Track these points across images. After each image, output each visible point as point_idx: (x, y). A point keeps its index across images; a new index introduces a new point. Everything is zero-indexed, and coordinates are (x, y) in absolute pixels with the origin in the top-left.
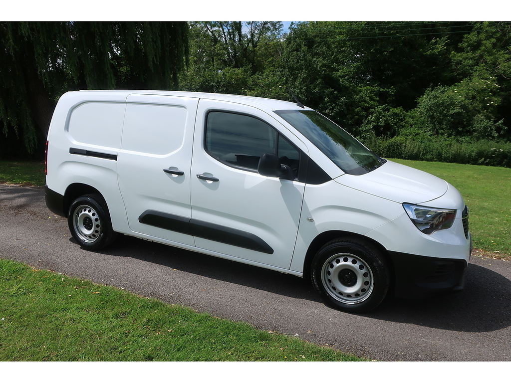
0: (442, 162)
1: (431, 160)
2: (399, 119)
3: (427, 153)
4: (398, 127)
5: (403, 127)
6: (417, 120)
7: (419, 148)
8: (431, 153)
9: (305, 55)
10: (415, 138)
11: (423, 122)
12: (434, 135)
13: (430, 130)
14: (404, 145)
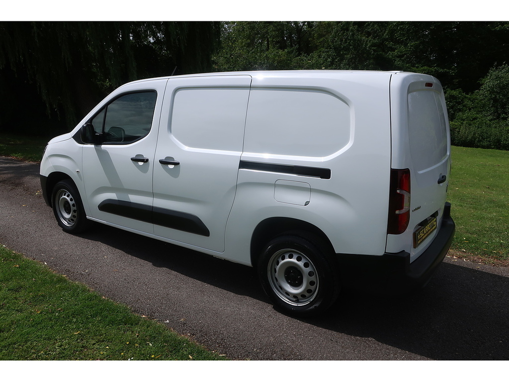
0: (501, 150)
1: (488, 147)
2: (456, 102)
3: (484, 139)
4: (454, 111)
5: (460, 110)
6: (478, 103)
7: (474, 134)
8: (489, 139)
9: (353, 35)
10: (472, 123)
11: (484, 106)
12: (495, 119)
13: (491, 114)
14: (458, 130)
